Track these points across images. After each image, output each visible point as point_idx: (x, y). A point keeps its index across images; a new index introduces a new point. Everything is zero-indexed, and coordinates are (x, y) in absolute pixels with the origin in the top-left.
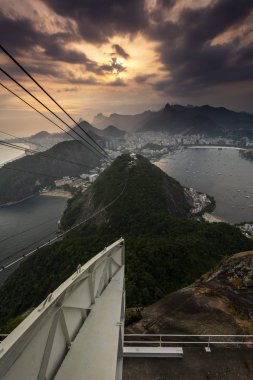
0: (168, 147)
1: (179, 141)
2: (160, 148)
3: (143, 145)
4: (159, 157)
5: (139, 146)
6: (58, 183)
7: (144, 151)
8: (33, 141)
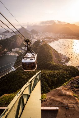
0: (54, 38)
1: (58, 36)
2: (51, 39)
3: (45, 37)
4: (51, 42)
5: (44, 38)
6: (13, 50)
7: (45, 39)
8: (4, 34)
